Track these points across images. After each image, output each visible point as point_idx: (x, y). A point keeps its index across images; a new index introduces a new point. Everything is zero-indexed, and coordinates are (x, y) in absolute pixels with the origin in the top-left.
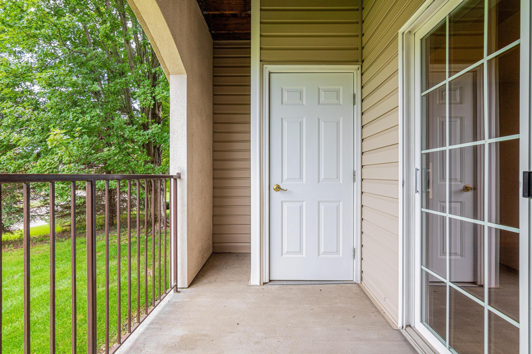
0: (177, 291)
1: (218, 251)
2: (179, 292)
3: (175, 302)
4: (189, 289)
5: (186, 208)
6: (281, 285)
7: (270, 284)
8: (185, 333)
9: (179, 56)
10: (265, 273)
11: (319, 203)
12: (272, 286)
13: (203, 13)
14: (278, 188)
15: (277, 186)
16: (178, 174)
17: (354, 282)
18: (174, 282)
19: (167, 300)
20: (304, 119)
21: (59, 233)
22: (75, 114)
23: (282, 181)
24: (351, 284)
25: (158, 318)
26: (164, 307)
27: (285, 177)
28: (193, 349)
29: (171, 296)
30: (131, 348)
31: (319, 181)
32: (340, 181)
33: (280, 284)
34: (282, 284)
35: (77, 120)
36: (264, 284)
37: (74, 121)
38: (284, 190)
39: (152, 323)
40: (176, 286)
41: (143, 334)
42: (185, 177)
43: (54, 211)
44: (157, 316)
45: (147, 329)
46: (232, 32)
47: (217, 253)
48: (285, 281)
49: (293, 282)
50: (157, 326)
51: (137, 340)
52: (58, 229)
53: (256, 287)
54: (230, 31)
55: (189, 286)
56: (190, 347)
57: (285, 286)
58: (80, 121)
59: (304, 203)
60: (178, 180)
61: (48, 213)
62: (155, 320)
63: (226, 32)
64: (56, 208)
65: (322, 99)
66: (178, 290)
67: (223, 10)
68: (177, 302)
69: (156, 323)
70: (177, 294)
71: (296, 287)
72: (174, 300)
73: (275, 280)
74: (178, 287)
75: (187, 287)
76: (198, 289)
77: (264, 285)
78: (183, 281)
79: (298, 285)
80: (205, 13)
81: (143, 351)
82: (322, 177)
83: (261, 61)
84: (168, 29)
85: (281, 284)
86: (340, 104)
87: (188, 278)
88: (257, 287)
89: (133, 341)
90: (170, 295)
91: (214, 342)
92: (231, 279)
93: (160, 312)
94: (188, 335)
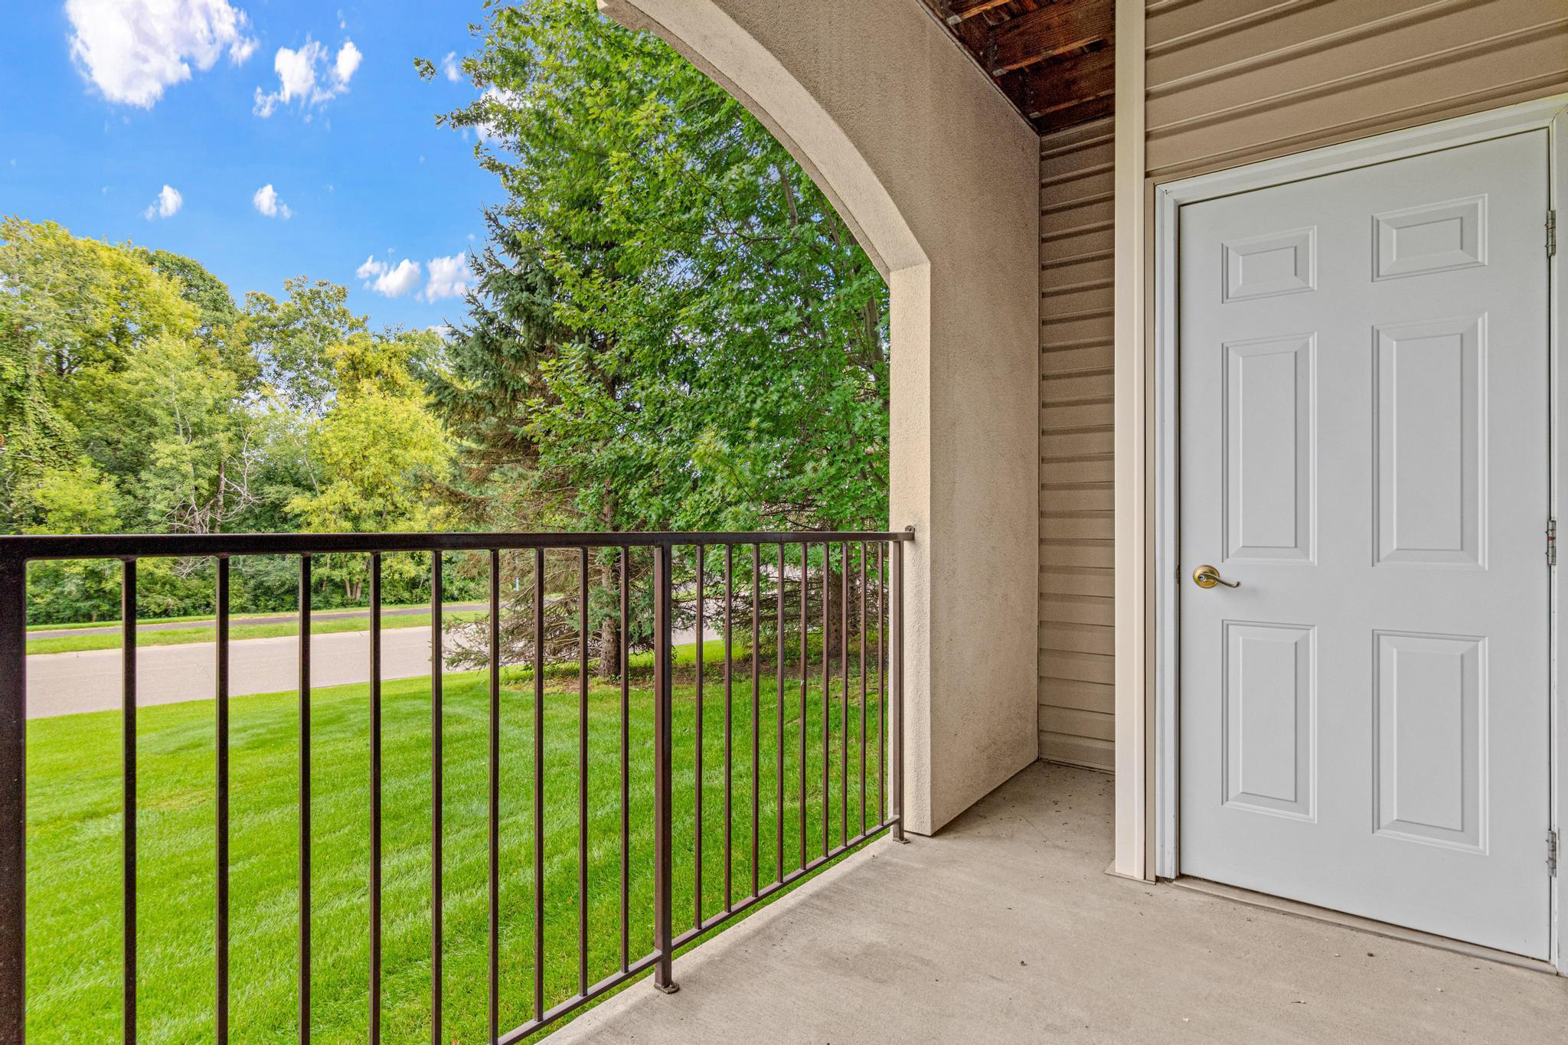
0: (902, 838)
1: (1054, 758)
2: (907, 842)
3: (886, 864)
4: (934, 842)
5: (928, 622)
6: (1218, 900)
7: (1178, 887)
8: (879, 940)
9: (904, 222)
10: (1163, 846)
11: (1376, 638)
12: (1186, 893)
13: (992, 77)
14: (1210, 577)
15: (1205, 569)
16: (909, 528)
17: (1554, 970)
18: (895, 813)
19: (872, 853)
20: (1313, 341)
21: (739, 662)
22: (750, 388)
23: (1225, 554)
24: (1533, 974)
25: (836, 888)
26: (858, 869)
27: (1237, 541)
28: (883, 982)
29: (885, 847)
30: (758, 932)
31: (1376, 558)
32: (1476, 560)
33: (1215, 896)
34: (1224, 898)
35: (754, 402)
36: (1158, 879)
37: (748, 405)
38: (1230, 585)
39: (817, 895)
40: (899, 822)
41: (790, 911)
42: (924, 536)
43: (731, 610)
44: (834, 883)
45: (803, 904)
46: (1091, 98)
47: (1049, 763)
48: (1237, 891)
49: (1266, 899)
50: (826, 905)
51: (774, 920)
52: (738, 652)
53: (1127, 883)
54: (1082, 97)
55: (935, 835)
56: (879, 975)
57: (1232, 905)
58: (758, 405)
59: (1311, 632)
60: (906, 544)
61: (718, 613)
62: (827, 889)
63: (1075, 102)
64: (734, 604)
65: (1390, 258)
66: (906, 835)
67: (1046, 49)
68: (891, 865)
69: (826, 897)
70: (901, 845)
71: (1273, 918)
72: (887, 858)
73: (1200, 879)
74: (906, 827)
75: (929, 833)
76: (955, 847)
77: (1159, 884)
78: (917, 815)
79: (1285, 913)
80: (998, 72)
81: (777, 948)
82: (1391, 542)
83: (1147, 175)
84: (864, 163)
85: (1218, 896)
86: (1477, 264)
87: (932, 810)
88: (1132, 885)
89: (766, 919)
90: (884, 844)
91: (939, 984)
92: (1060, 843)
93: (844, 878)
94: (885, 946)
